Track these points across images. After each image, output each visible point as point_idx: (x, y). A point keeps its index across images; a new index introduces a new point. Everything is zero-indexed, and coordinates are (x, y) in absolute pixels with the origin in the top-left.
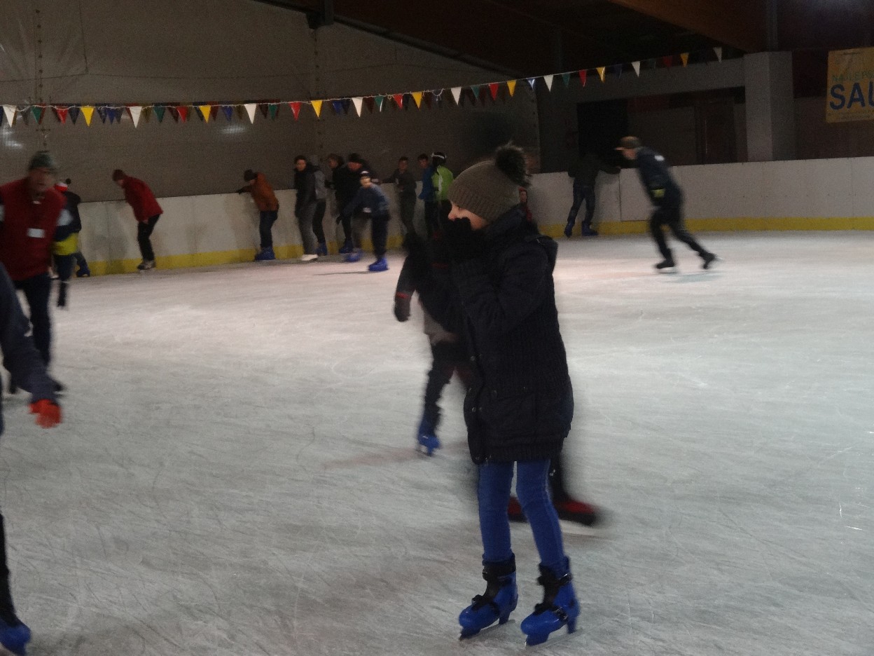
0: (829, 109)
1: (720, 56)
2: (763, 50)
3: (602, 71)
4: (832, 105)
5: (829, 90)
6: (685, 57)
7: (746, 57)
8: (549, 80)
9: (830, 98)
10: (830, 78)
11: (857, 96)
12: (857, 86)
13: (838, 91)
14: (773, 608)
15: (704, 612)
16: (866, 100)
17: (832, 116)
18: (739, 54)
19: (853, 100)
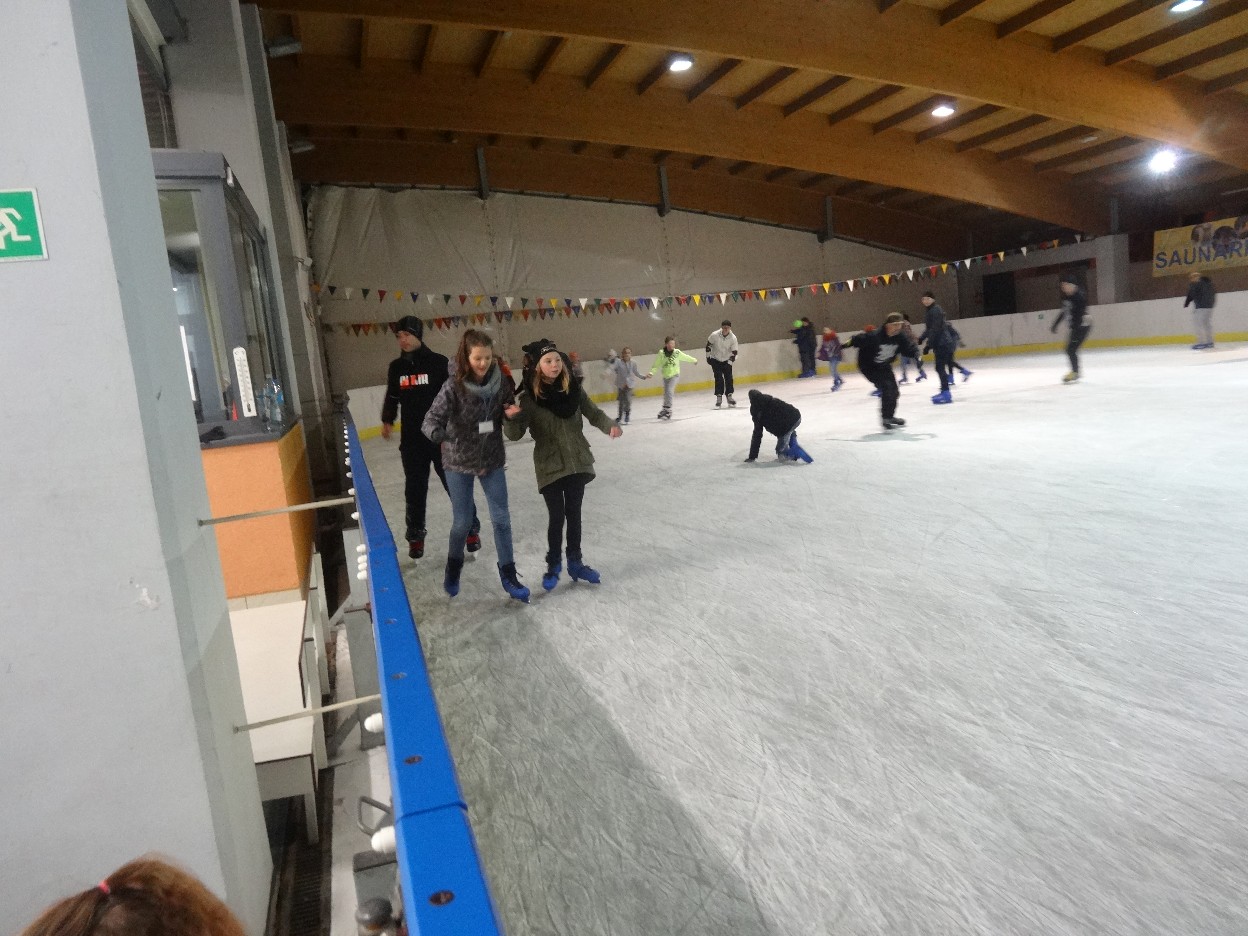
0: (1155, 269)
1: (1079, 241)
2: (1109, 234)
3: (1002, 254)
4: (1158, 266)
5: (1155, 256)
6: (1056, 242)
7: (1097, 239)
8: (968, 262)
9: (1155, 261)
10: (1155, 247)
11: (1175, 259)
12: (1176, 253)
13: (1162, 256)
16: (1182, 260)
17: (1157, 273)
18: (1093, 238)
19: (1172, 261)
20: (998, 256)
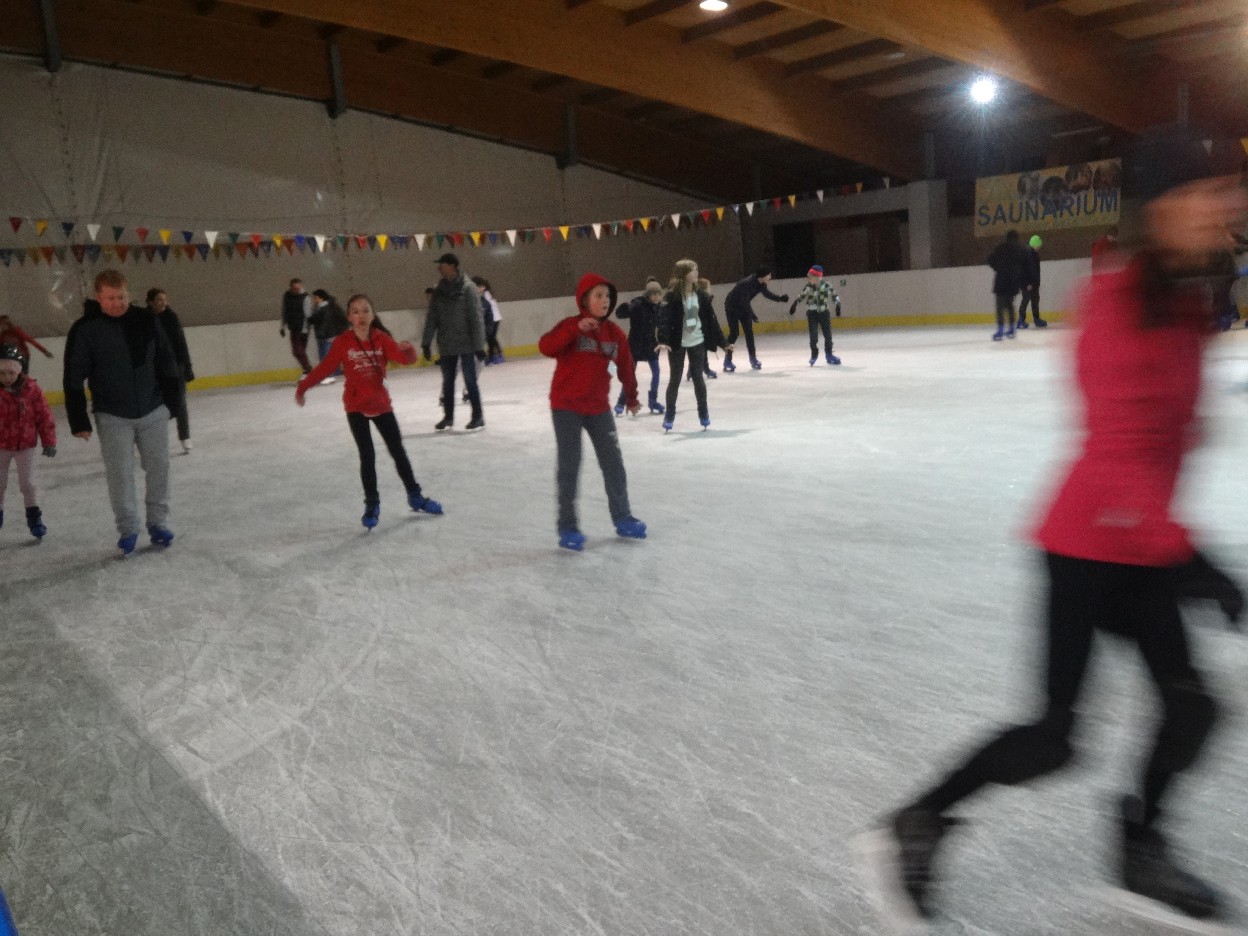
0: (977, 226)
1: (888, 185)
2: (922, 177)
3: (792, 199)
4: (979, 223)
5: (977, 211)
6: (859, 186)
7: (909, 185)
8: (750, 207)
9: (977, 217)
10: (977, 201)
11: (1000, 215)
12: (1000, 208)
13: (984, 211)
14: (931, 630)
15: (876, 633)
17: (980, 232)
18: (904, 182)
19: (996, 218)
20: (788, 201)
